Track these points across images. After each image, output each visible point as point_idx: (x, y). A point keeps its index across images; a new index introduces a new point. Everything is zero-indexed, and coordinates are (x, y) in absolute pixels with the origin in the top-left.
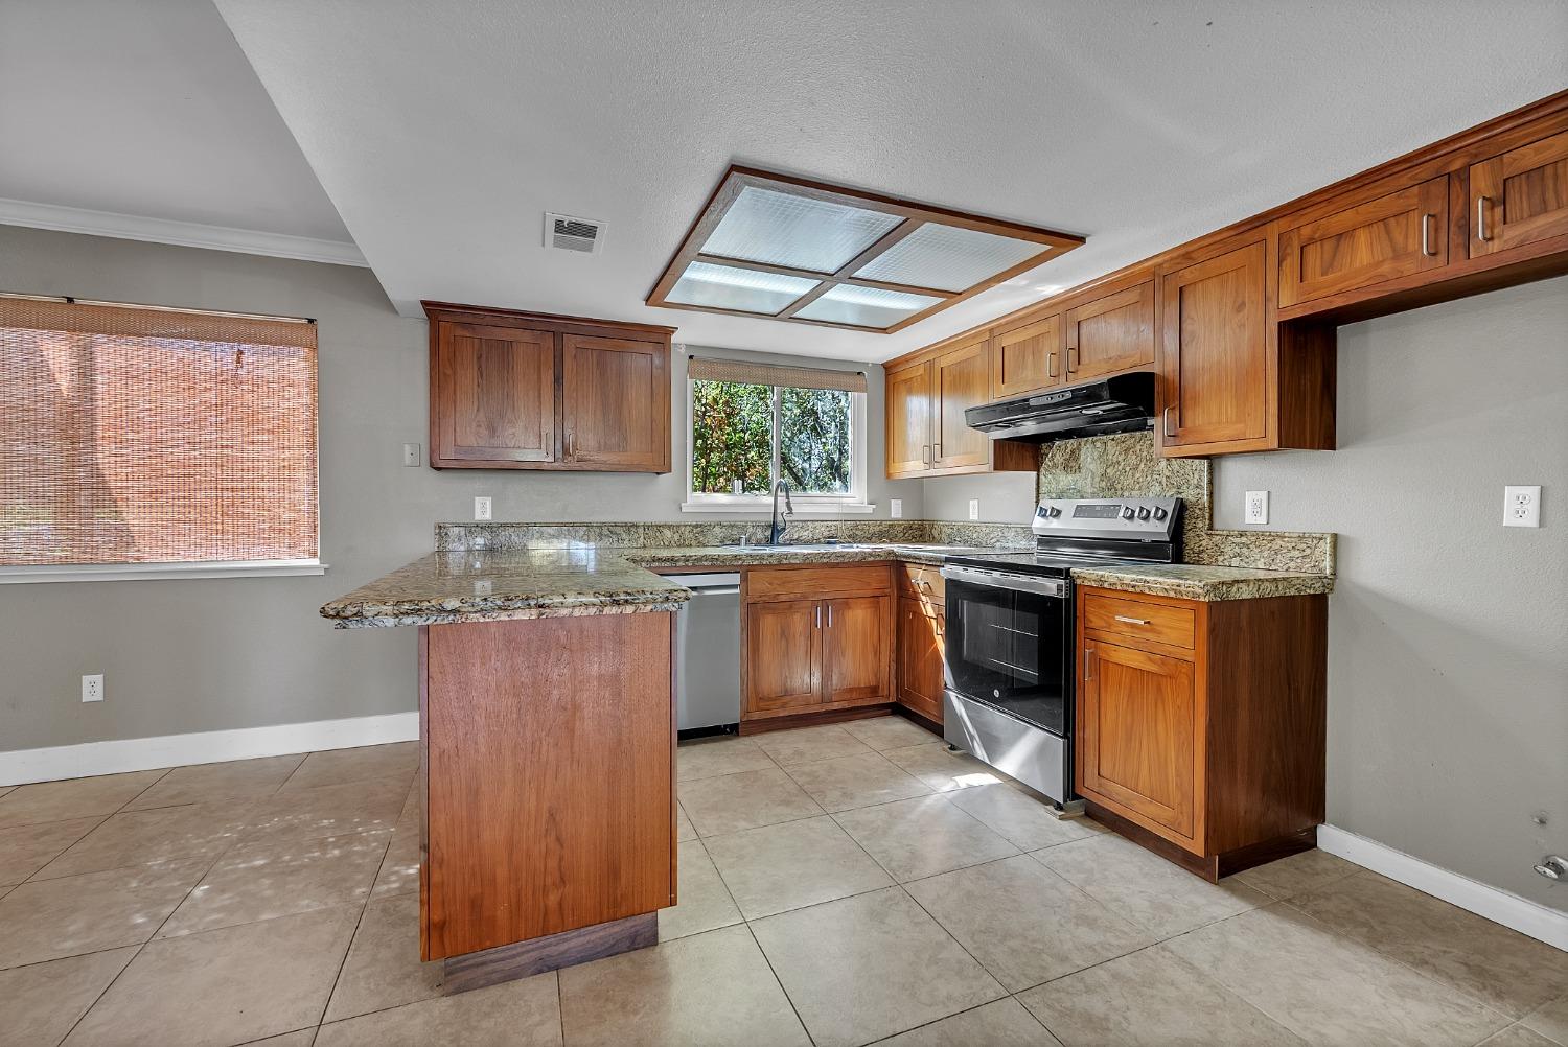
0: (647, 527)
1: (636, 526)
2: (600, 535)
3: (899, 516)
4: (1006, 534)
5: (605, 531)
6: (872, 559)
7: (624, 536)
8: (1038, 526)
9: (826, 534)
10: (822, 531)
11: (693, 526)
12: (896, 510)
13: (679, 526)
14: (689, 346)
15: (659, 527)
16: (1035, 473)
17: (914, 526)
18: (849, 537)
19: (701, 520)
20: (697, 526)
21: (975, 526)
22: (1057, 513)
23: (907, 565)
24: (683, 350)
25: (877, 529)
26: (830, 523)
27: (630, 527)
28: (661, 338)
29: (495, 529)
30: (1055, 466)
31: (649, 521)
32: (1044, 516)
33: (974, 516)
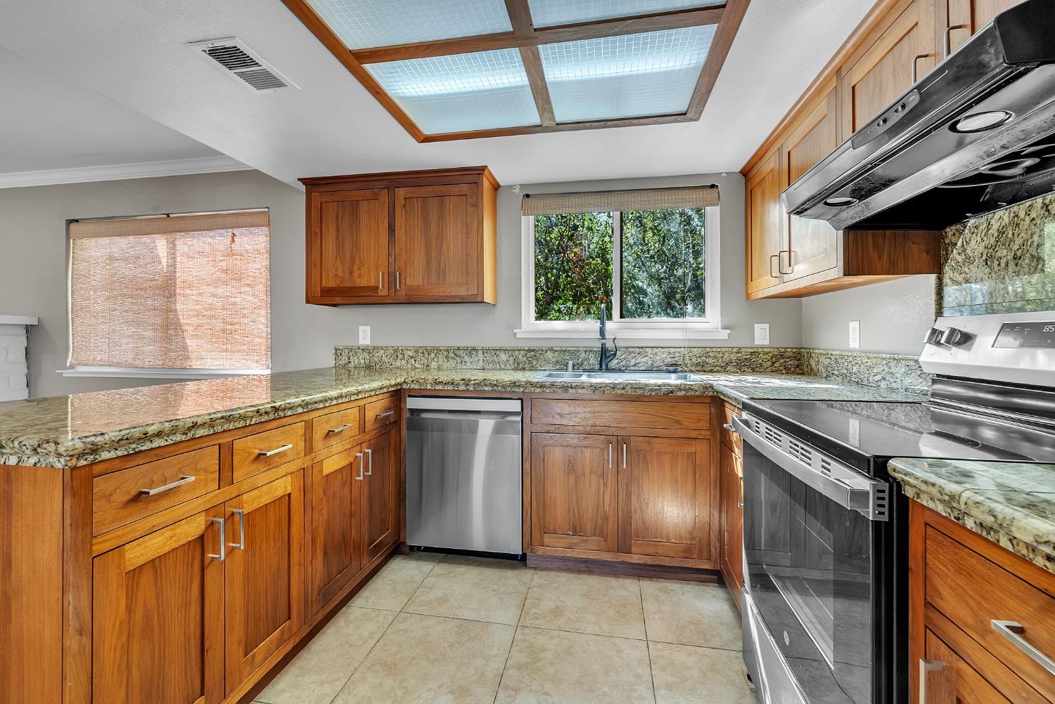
0: (485, 351)
1: (474, 349)
2: (447, 357)
3: (767, 342)
4: (893, 370)
5: (451, 355)
6: (683, 393)
7: (466, 358)
8: (924, 360)
9: (668, 360)
10: (663, 357)
11: (527, 351)
12: (762, 336)
13: (514, 350)
14: (522, 186)
15: (497, 350)
16: (933, 277)
17: (788, 354)
18: (698, 365)
19: (533, 345)
20: (530, 351)
21: (854, 357)
22: (965, 339)
23: (727, 405)
24: (517, 191)
25: (733, 357)
26: (672, 350)
27: (472, 351)
28: (473, 178)
29: (371, 351)
30: (969, 260)
31: (487, 345)
32: (938, 344)
33: (854, 344)
